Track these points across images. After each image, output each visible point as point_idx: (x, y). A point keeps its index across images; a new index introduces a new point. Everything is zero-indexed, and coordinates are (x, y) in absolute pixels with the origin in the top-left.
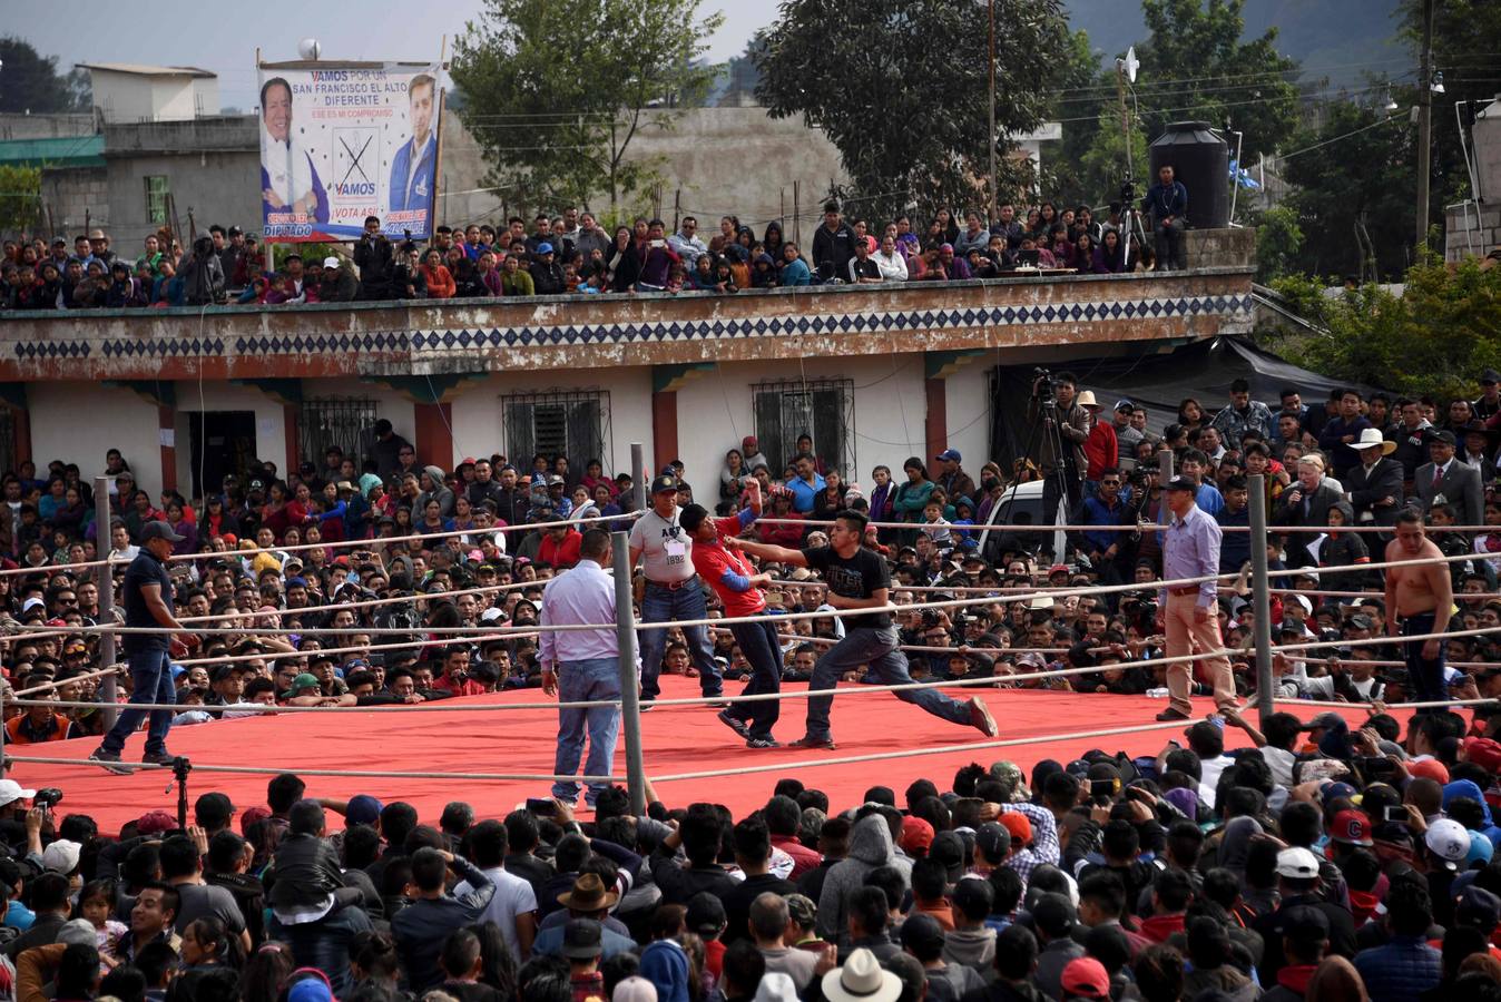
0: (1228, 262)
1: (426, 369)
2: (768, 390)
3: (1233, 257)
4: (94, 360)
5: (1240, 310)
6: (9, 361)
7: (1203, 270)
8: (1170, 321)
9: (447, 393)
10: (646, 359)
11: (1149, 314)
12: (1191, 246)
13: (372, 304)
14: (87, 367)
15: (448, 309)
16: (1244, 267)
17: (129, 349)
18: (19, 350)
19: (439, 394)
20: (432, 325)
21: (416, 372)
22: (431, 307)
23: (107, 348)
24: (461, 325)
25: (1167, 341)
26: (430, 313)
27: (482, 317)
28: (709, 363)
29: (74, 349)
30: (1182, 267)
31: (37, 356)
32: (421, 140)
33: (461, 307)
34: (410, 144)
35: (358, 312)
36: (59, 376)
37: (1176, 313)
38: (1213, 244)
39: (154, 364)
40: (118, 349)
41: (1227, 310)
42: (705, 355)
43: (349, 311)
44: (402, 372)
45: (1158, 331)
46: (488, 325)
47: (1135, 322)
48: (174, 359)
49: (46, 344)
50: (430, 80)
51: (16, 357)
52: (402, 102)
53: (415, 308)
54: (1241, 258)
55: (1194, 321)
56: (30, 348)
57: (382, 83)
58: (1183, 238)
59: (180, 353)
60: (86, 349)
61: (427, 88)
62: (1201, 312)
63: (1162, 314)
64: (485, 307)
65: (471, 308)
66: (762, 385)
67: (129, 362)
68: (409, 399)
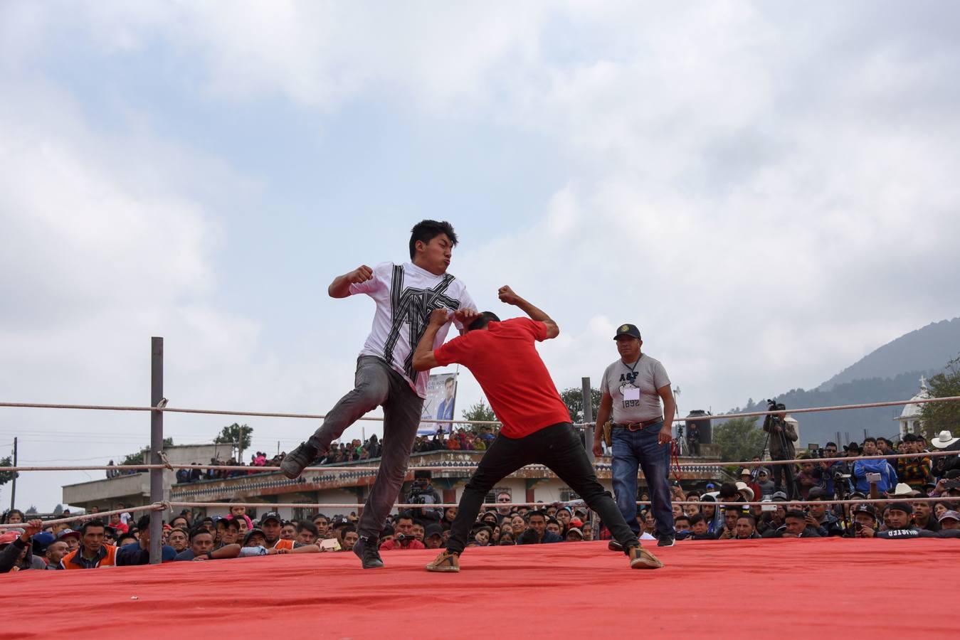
0: (713, 455)
1: (447, 475)
2: (565, 491)
3: (715, 454)
4: (337, 481)
5: (717, 471)
6: (311, 483)
7: (706, 457)
8: (696, 473)
9: (454, 486)
10: (525, 476)
11: (690, 471)
12: (702, 449)
13: (428, 453)
14: (334, 484)
15: (455, 454)
16: (718, 457)
17: (348, 476)
18: (314, 480)
19: (452, 486)
20: (449, 459)
21: (443, 476)
22: (449, 453)
23: (341, 476)
24: (460, 460)
25: (694, 480)
26: (449, 455)
27: (467, 457)
28: (547, 478)
29: (331, 478)
30: (699, 456)
31: (319, 481)
32: (448, 400)
33: (460, 454)
34: (445, 401)
35: (423, 456)
36: (326, 487)
37: (698, 471)
38: (708, 449)
39: (355, 480)
40: (344, 476)
41: (713, 471)
42: (545, 475)
43: (420, 456)
44: (438, 476)
45: (692, 476)
46: (469, 461)
47: (686, 473)
48: (361, 478)
49: (322, 477)
50: (453, 379)
51: (313, 482)
52: (442, 387)
53: (443, 453)
54: (717, 454)
55: (703, 473)
56: (317, 479)
57: (436, 382)
58: (699, 446)
59: (364, 476)
60: (334, 477)
61: (451, 382)
62: (706, 471)
63: (694, 471)
64: (468, 454)
65: (464, 454)
66: (563, 489)
67: (347, 480)
68: (441, 488)
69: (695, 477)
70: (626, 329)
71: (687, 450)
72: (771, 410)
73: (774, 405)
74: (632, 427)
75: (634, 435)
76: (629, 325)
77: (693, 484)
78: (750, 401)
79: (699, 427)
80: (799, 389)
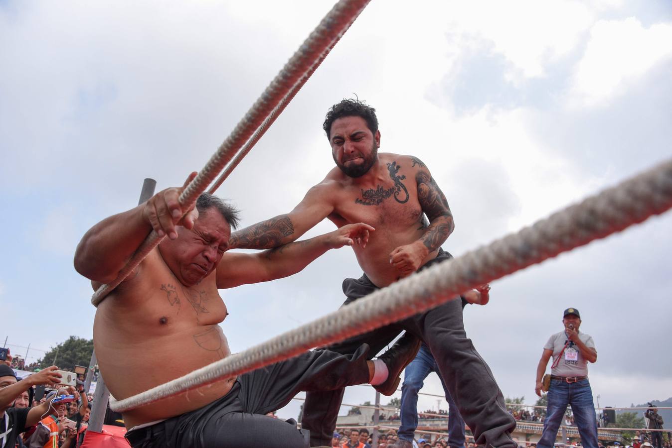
10: (525, 432)
25: (607, 441)
42: (535, 432)
58: (609, 424)
62: (613, 437)
69: (608, 439)
70: (571, 311)
71: (604, 425)
72: (650, 407)
73: (650, 405)
74: (569, 380)
75: (570, 386)
76: (574, 309)
77: (607, 442)
78: (632, 404)
79: (609, 415)
80: (657, 401)
